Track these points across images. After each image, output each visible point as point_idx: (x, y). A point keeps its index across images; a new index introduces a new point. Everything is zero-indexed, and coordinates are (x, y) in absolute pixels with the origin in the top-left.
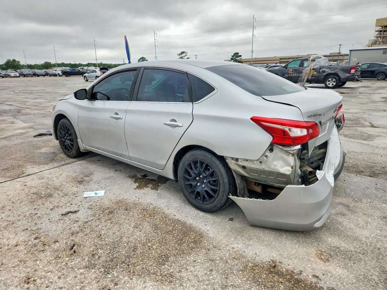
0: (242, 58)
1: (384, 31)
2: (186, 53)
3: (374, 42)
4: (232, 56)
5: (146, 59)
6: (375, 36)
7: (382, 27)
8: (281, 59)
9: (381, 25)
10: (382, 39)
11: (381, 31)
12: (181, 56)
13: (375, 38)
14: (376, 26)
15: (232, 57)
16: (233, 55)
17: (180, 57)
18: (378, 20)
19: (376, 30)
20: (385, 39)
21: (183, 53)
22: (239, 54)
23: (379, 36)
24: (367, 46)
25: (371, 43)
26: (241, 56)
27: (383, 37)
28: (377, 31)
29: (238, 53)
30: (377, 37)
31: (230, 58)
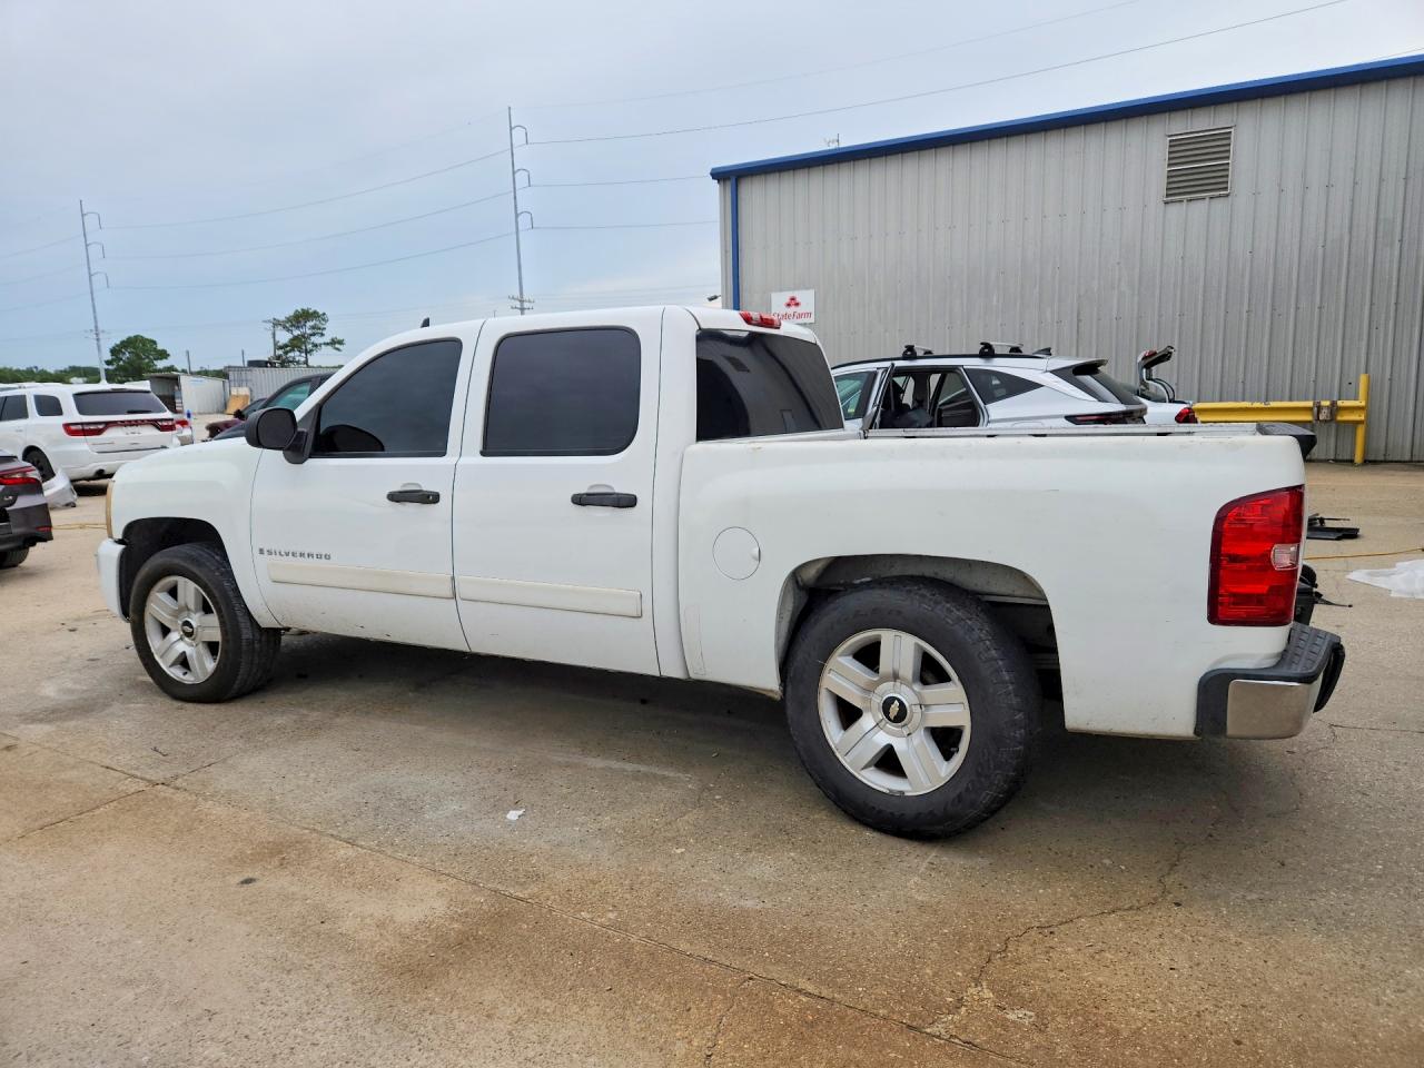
2: (323, 318)
5: (160, 347)
12: (297, 333)
17: (289, 336)
21: (302, 317)
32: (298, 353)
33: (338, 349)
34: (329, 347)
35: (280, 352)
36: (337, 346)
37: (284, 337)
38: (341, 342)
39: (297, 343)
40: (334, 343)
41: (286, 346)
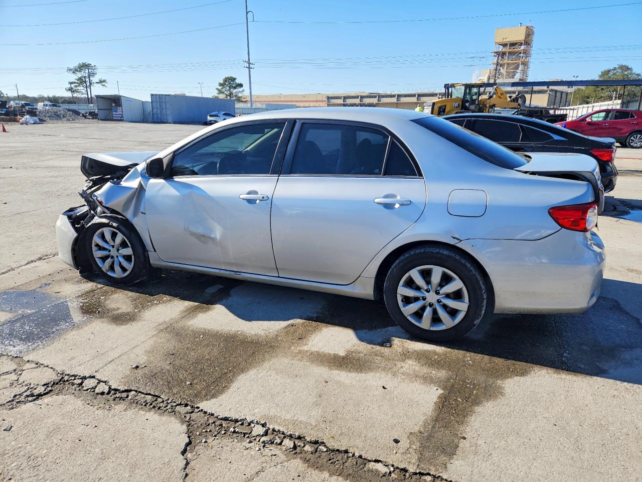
0: (243, 91)
2: (94, 68)
4: (221, 85)
7: (505, 45)
8: (328, 98)
9: (504, 40)
10: (506, 69)
11: (504, 54)
13: (493, 67)
15: (220, 88)
16: (222, 82)
17: (77, 78)
19: (496, 51)
20: (512, 69)
21: (84, 66)
22: (238, 81)
23: (502, 62)
25: (487, 75)
26: (241, 85)
27: (508, 64)
29: (234, 79)
30: (497, 65)
31: (217, 89)
32: (82, 88)
33: (104, 85)
34: (99, 85)
35: (73, 85)
36: (103, 84)
37: (74, 77)
38: (104, 81)
39: (81, 81)
40: (101, 82)
41: (75, 83)
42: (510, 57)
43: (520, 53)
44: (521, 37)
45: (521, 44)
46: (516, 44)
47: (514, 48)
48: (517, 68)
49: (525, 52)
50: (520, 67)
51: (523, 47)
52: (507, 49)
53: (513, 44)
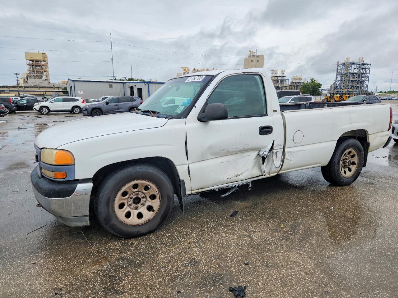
1: (36, 66)
3: (29, 76)
6: (28, 69)
7: (32, 61)
9: (31, 59)
10: (36, 74)
11: (33, 65)
13: (28, 72)
14: (27, 60)
18: (26, 54)
19: (28, 63)
20: (39, 74)
23: (33, 70)
24: (22, 78)
25: (26, 76)
27: (36, 71)
28: (29, 65)
30: (30, 71)
42: (37, 68)
43: (42, 66)
44: (41, 58)
45: (42, 61)
46: (38, 61)
47: (38, 63)
48: (42, 73)
49: (44, 65)
50: (45, 73)
51: (43, 63)
52: (35, 64)
53: (36, 61)
